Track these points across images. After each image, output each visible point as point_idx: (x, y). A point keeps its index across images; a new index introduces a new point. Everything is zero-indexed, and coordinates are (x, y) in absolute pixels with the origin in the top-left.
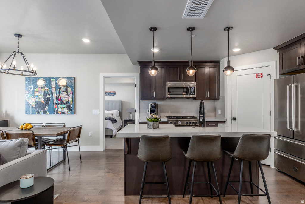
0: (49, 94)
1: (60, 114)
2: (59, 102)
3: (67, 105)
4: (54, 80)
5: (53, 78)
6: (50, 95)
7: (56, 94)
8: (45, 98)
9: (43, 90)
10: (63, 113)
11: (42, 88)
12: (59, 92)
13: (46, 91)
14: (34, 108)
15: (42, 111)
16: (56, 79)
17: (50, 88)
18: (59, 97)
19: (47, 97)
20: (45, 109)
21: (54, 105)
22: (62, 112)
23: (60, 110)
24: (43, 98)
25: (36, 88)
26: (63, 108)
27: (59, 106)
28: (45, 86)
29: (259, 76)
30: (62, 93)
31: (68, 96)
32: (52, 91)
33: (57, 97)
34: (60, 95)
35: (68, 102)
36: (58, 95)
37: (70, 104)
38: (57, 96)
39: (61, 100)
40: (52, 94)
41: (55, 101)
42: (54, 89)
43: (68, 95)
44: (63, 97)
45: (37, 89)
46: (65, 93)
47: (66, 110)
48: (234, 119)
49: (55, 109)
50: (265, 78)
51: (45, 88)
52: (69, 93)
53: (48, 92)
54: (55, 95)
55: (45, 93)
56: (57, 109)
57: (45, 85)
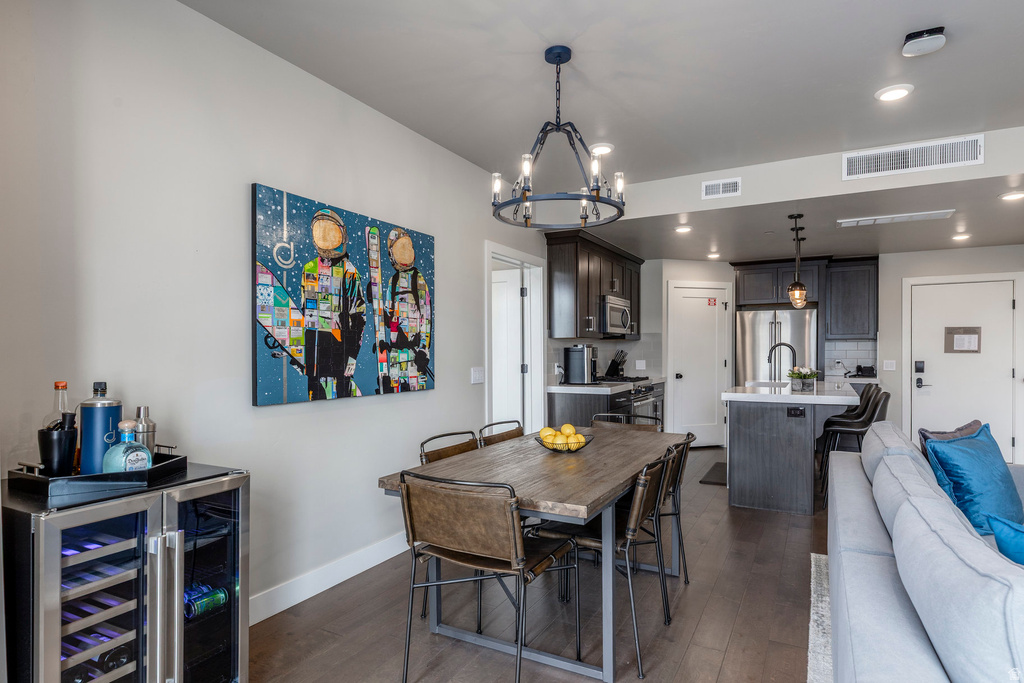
0: (359, 297)
1: (395, 389)
2: (394, 336)
3: (415, 352)
4: (375, 230)
5: (373, 223)
6: (362, 302)
7: (384, 303)
8: (344, 316)
9: (338, 272)
10: (405, 387)
11: (333, 264)
12: (394, 294)
13: (347, 281)
14: (300, 365)
15: (335, 382)
16: (385, 228)
17: (362, 270)
18: (392, 313)
19: (353, 311)
20: (347, 373)
21: (378, 349)
22: (403, 381)
23: (395, 373)
24: (336, 317)
25: (305, 261)
26: (404, 365)
27: (392, 354)
28: (346, 255)
29: (712, 302)
30: (401, 296)
31: (417, 315)
32: (370, 285)
33: (385, 312)
34: (396, 304)
35: (418, 336)
36: (388, 304)
37: (424, 347)
38: (388, 310)
39: (396, 327)
40: (371, 301)
41: (381, 335)
42: (377, 275)
43: (419, 309)
44: (405, 315)
45: (311, 264)
46: (410, 298)
47: (412, 371)
48: (679, 376)
49: (382, 370)
50: (719, 306)
51: (343, 266)
52: (422, 302)
53: (356, 289)
54: (381, 307)
55: (347, 292)
56: (385, 371)
57: (344, 248)
